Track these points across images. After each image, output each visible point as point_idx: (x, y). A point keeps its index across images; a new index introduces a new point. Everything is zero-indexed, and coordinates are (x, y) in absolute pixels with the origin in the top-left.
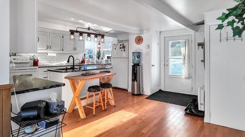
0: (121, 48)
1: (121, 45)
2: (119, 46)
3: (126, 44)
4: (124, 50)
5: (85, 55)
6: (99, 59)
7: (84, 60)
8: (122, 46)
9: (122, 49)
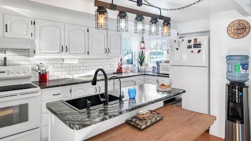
0: (189, 47)
1: (190, 41)
2: (186, 44)
3: (202, 40)
4: (199, 51)
5: (121, 59)
6: (141, 65)
7: (121, 68)
8: (192, 43)
9: (193, 49)
